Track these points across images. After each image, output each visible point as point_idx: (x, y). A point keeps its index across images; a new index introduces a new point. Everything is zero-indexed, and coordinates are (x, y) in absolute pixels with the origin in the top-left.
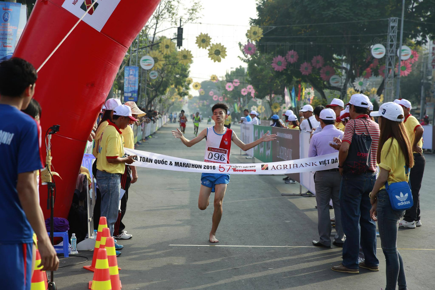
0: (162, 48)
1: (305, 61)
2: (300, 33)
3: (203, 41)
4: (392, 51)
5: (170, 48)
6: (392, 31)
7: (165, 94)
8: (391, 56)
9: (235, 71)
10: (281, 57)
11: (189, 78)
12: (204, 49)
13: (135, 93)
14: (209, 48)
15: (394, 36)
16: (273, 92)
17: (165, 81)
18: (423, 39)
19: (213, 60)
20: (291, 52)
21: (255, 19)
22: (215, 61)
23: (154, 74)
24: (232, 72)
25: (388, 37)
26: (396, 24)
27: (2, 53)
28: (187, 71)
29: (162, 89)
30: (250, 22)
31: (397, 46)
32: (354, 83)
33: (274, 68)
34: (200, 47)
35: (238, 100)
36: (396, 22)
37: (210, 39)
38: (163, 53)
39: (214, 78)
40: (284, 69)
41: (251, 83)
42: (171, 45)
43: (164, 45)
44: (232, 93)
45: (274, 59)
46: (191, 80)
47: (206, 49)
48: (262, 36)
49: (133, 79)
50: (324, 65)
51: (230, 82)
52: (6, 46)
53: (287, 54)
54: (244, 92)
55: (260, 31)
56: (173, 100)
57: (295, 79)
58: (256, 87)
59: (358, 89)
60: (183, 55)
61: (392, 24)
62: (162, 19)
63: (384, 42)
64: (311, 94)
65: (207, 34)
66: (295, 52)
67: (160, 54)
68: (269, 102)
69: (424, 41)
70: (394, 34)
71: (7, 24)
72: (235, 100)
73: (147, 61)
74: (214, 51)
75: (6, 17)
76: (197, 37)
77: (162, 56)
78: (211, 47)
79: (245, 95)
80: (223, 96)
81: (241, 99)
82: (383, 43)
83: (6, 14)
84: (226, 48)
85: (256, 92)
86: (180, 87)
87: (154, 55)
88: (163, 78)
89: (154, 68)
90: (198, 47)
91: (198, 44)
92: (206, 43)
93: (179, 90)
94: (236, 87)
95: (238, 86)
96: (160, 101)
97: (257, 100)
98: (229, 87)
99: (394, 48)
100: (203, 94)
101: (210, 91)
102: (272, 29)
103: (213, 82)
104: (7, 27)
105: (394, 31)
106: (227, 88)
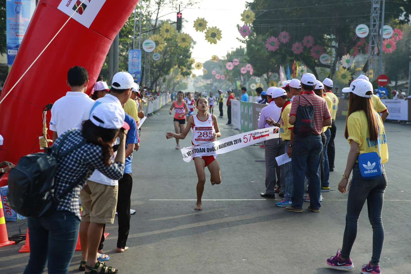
0: (162, 32)
1: (297, 41)
2: (291, 15)
3: (200, 24)
4: (375, 30)
5: (169, 32)
6: (375, 12)
7: (169, 74)
8: (374, 35)
9: (235, 51)
10: (274, 37)
11: (191, 59)
12: (201, 32)
13: (138, 74)
14: (205, 31)
15: (377, 17)
16: (270, 70)
17: (168, 62)
18: (405, 19)
19: (209, 42)
20: (283, 32)
21: (251, 3)
22: (211, 43)
23: (157, 56)
24: (233, 51)
25: (371, 18)
26: (379, 5)
27: (15, 41)
28: (189, 52)
29: (166, 69)
30: (246, 5)
31: (379, 26)
32: (341, 61)
33: (268, 48)
34: (197, 31)
35: (239, 78)
36: (379, 4)
37: (206, 22)
38: (163, 37)
39: (215, 58)
40: (278, 49)
41: (249, 62)
42: (170, 29)
43: (164, 29)
44: (233, 72)
45: (268, 39)
46: (193, 60)
47: (203, 32)
48: (255, 19)
49: (137, 61)
50: (315, 44)
51: (230, 61)
52: (19, 36)
53: (280, 35)
54: (244, 70)
55: (252, 14)
56: (178, 80)
57: (289, 58)
58: (254, 66)
59: (345, 67)
60: (182, 38)
61: (374, 6)
62: (163, 4)
63: (368, 22)
64: (304, 71)
65: (204, 18)
66: (287, 33)
67: (161, 37)
68: (266, 80)
69: (406, 20)
70: (377, 15)
71: (19, 16)
72: (236, 79)
73: (149, 44)
74: (210, 34)
75: (18, 10)
76: (194, 22)
77: (163, 39)
78: (208, 31)
79: (245, 74)
80: (224, 74)
81: (242, 77)
82: (366, 23)
83: (18, 7)
84: (221, 31)
85: (254, 70)
86: (183, 67)
87: (155, 38)
88: (165, 59)
89: (155, 50)
90: (196, 30)
91: (195, 28)
92: (203, 27)
93: (182, 69)
94: (235, 66)
95: (238, 65)
96: (164, 80)
97: (256, 78)
98: (229, 66)
99: (377, 27)
100: (206, 73)
101: (213, 70)
102: (263, 13)
103: (214, 62)
104: (19, 19)
105: (377, 11)
106: (227, 67)
